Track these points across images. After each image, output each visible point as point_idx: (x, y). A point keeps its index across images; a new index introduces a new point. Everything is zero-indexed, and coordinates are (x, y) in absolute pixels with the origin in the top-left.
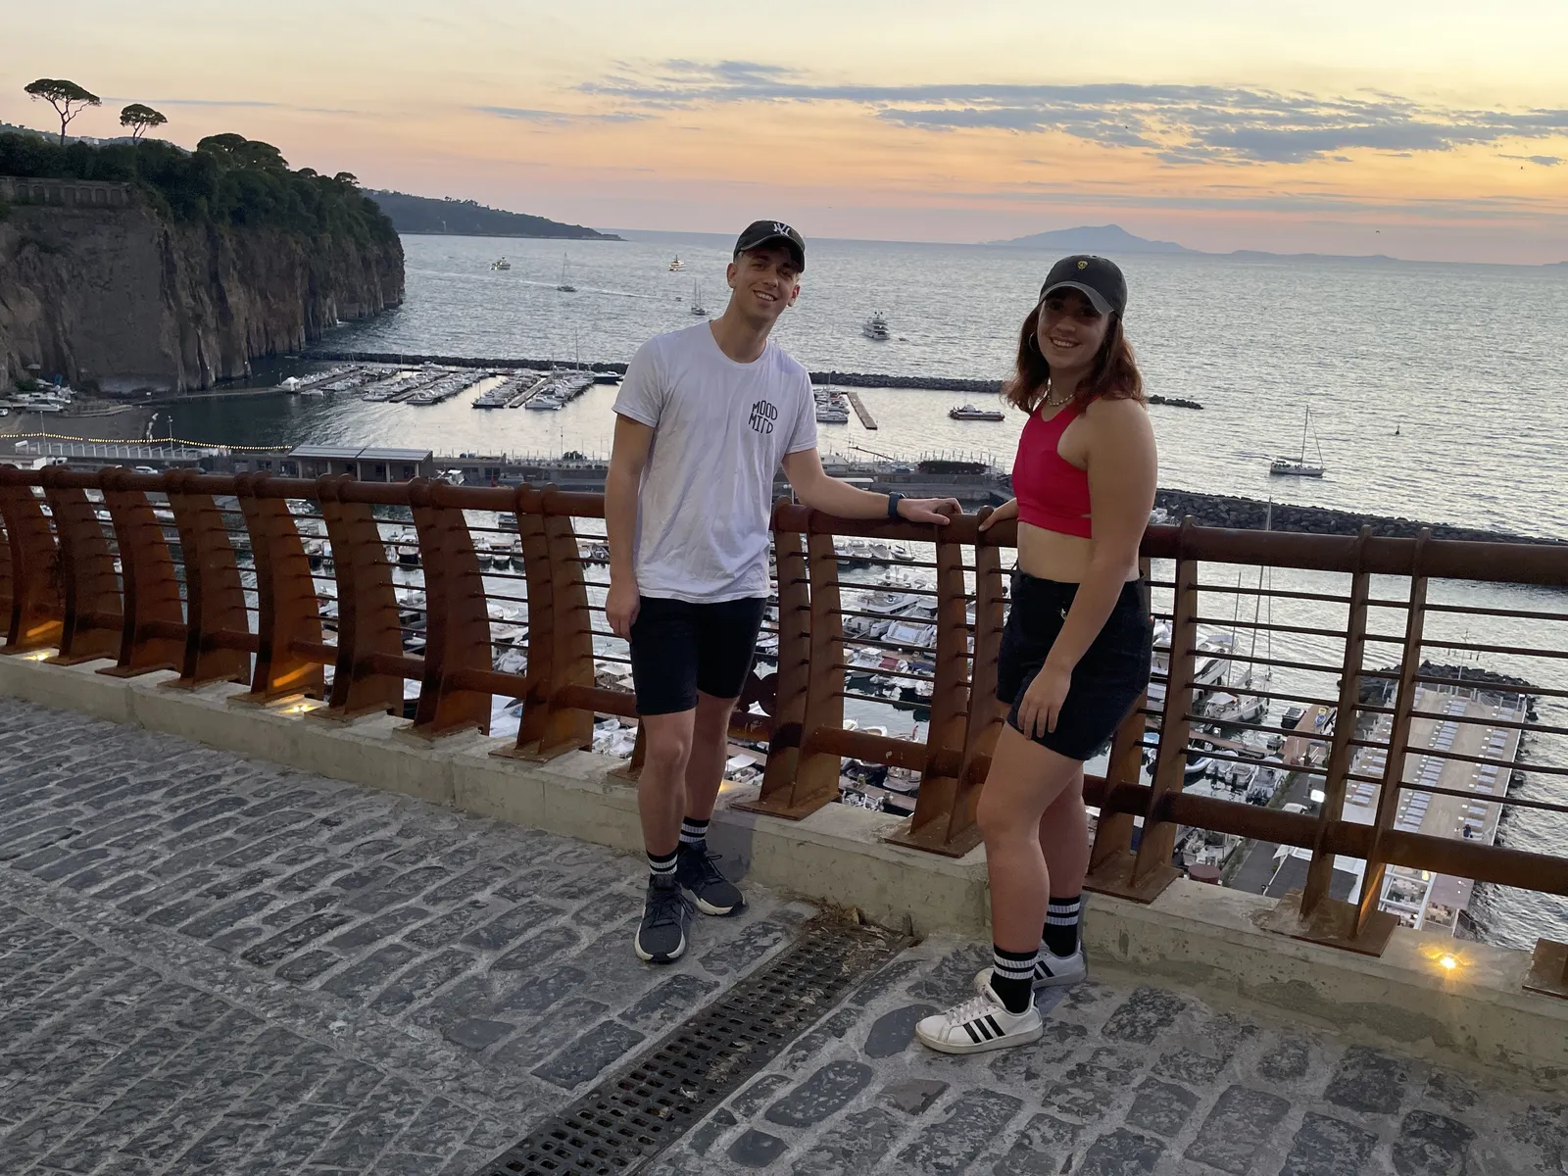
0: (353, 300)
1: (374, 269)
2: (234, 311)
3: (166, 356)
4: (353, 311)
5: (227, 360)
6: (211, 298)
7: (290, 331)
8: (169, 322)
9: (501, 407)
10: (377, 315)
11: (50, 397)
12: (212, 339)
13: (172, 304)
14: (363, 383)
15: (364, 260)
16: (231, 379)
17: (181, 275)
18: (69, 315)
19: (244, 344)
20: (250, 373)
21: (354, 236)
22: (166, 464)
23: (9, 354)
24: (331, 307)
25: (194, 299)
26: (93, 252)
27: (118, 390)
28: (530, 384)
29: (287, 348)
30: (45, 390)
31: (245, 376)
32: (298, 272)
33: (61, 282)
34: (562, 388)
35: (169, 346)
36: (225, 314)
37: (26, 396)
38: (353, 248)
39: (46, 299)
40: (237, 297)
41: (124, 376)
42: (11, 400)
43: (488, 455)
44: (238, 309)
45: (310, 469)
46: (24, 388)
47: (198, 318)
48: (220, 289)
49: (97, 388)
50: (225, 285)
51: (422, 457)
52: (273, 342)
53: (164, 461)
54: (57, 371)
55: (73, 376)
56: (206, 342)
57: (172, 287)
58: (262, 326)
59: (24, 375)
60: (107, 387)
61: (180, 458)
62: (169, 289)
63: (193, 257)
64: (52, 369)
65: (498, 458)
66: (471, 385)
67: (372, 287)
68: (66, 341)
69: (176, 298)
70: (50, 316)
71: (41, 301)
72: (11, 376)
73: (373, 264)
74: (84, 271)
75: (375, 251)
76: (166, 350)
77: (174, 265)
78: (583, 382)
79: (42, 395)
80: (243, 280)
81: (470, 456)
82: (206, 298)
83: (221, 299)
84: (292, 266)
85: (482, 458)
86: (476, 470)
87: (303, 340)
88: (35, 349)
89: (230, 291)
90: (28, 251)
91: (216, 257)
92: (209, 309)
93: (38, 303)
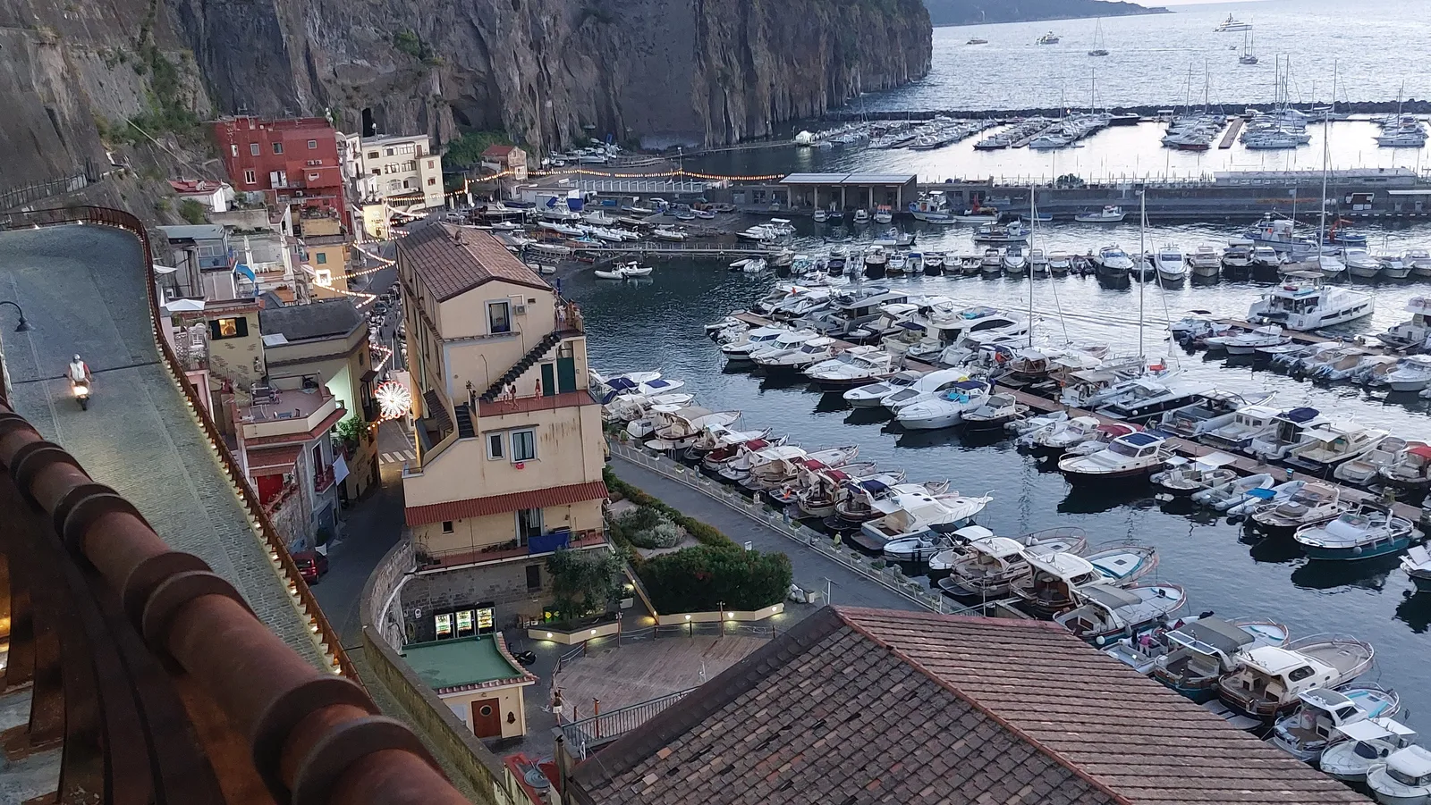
0: (876, 72)
1: (899, 41)
2: (759, 73)
3: (696, 113)
4: (876, 82)
5: (751, 121)
6: (740, 61)
7: (813, 97)
8: (700, 81)
9: (1004, 147)
10: (899, 86)
11: (600, 151)
12: (739, 100)
13: (703, 64)
14: (871, 136)
15: (890, 30)
16: (753, 138)
17: (713, 38)
18: (619, 78)
19: (767, 105)
20: (771, 133)
21: (882, 9)
22: (677, 196)
23: (570, 115)
24: (855, 76)
25: (725, 62)
26: (640, 20)
27: (655, 147)
28: (1039, 128)
29: (809, 113)
30: (596, 147)
31: (767, 135)
32: (823, 39)
33: (613, 49)
34: (1071, 128)
35: (699, 104)
36: (751, 77)
37: (581, 152)
38: (880, 18)
39: (603, 67)
40: (763, 60)
41: (662, 134)
42: (568, 155)
43: (976, 179)
44: (762, 72)
45: (799, 198)
46: (580, 145)
47: (726, 78)
48: (748, 50)
49: (639, 147)
50: (753, 48)
51: (904, 180)
52: (797, 107)
53: (674, 194)
54: (607, 130)
55: (620, 134)
56: (732, 101)
57: (705, 48)
58: (787, 93)
59: (581, 134)
60: (647, 145)
61: (688, 191)
62: (701, 53)
63: (726, 22)
64: (605, 130)
65: (985, 182)
66: (977, 133)
67: (896, 58)
68: (617, 105)
69: (707, 59)
70: (604, 83)
71: (598, 68)
72: (570, 133)
73: (899, 35)
74: (632, 38)
75: (901, 22)
76: (697, 108)
77: (707, 28)
78: (1096, 123)
79: (593, 150)
80: (771, 48)
81: (957, 181)
82: (735, 61)
83: (747, 62)
84: (817, 33)
85: (968, 182)
86: (960, 194)
87: (824, 105)
88: (591, 112)
89: (756, 53)
90: (588, 23)
91: (746, 21)
92: (737, 70)
93: (595, 70)
